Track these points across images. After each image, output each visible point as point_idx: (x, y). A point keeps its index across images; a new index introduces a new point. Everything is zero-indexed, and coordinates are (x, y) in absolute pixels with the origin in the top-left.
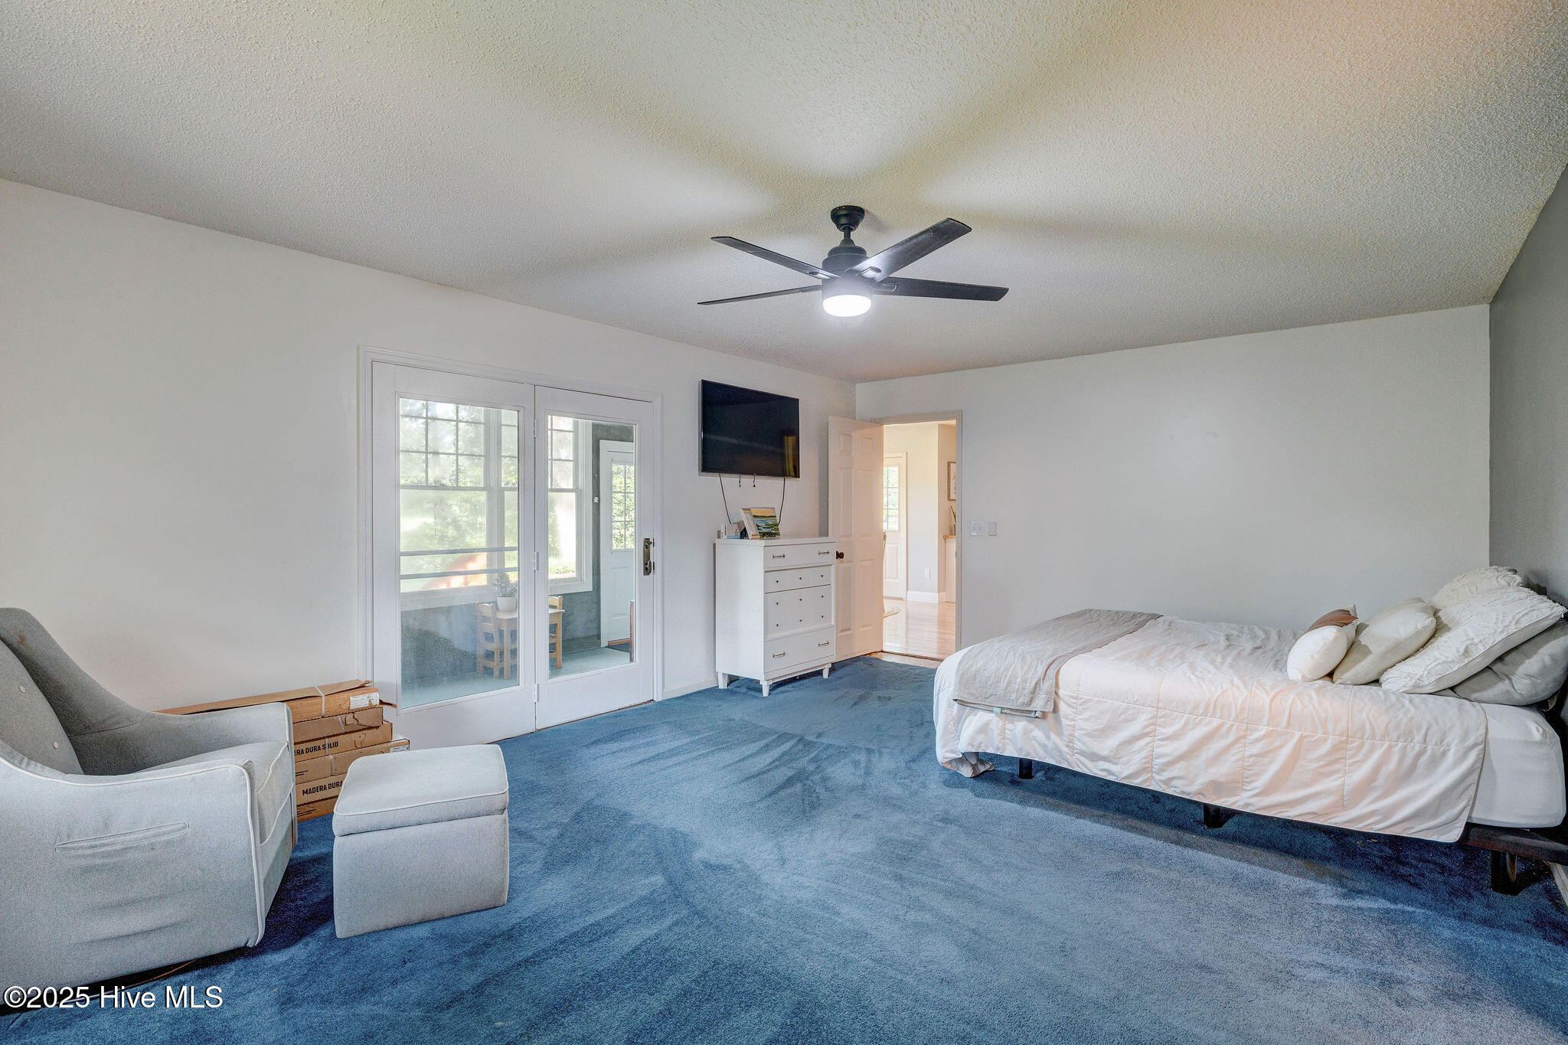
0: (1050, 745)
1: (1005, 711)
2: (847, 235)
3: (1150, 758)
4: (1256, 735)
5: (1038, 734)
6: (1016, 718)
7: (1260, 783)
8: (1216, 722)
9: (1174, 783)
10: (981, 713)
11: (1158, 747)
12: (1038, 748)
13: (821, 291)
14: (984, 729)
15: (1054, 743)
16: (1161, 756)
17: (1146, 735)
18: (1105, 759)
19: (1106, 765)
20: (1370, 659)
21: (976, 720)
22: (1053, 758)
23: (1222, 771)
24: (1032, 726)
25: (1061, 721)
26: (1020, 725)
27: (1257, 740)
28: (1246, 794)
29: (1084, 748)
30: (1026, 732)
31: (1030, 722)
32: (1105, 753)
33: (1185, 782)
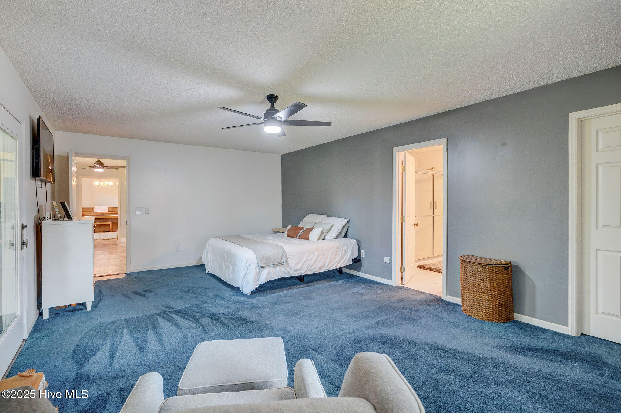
0: (286, 271)
1: (274, 265)
2: (273, 105)
3: (308, 266)
4: (325, 253)
5: (283, 269)
6: (276, 267)
7: (327, 264)
8: (318, 253)
9: (313, 270)
10: (267, 269)
11: (309, 262)
12: (283, 273)
13: (263, 125)
14: (269, 274)
15: (288, 270)
16: (310, 264)
17: (307, 260)
18: (299, 270)
19: (300, 272)
20: (324, 234)
21: (266, 272)
22: (287, 275)
23: (320, 264)
24: (281, 268)
25: (288, 263)
26: (278, 268)
27: (325, 254)
28: (324, 267)
29: (294, 269)
30: (280, 269)
31: (280, 266)
32: (299, 268)
33: (315, 269)
